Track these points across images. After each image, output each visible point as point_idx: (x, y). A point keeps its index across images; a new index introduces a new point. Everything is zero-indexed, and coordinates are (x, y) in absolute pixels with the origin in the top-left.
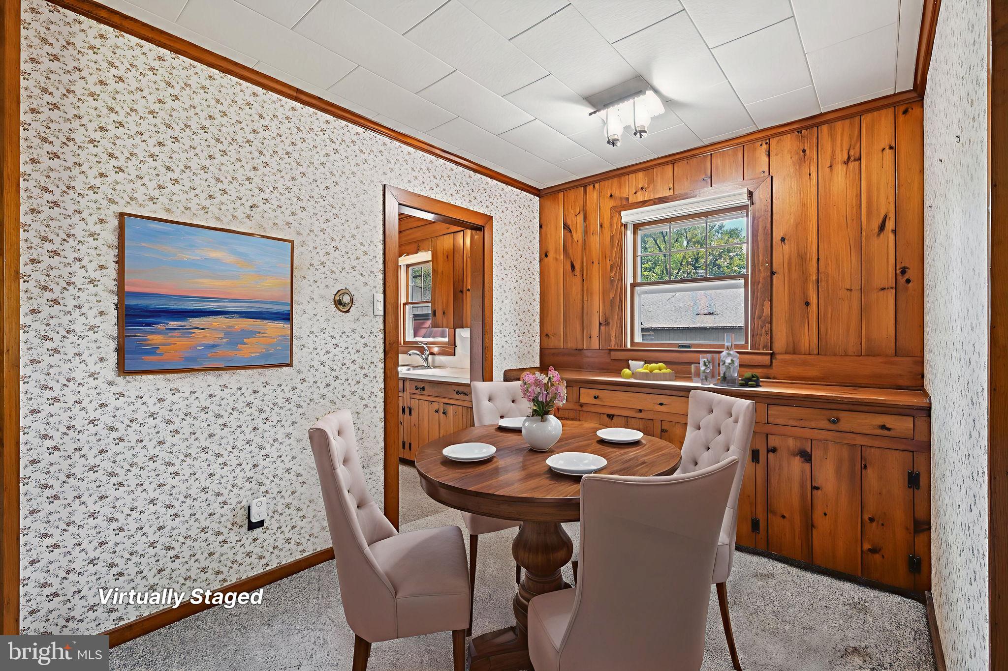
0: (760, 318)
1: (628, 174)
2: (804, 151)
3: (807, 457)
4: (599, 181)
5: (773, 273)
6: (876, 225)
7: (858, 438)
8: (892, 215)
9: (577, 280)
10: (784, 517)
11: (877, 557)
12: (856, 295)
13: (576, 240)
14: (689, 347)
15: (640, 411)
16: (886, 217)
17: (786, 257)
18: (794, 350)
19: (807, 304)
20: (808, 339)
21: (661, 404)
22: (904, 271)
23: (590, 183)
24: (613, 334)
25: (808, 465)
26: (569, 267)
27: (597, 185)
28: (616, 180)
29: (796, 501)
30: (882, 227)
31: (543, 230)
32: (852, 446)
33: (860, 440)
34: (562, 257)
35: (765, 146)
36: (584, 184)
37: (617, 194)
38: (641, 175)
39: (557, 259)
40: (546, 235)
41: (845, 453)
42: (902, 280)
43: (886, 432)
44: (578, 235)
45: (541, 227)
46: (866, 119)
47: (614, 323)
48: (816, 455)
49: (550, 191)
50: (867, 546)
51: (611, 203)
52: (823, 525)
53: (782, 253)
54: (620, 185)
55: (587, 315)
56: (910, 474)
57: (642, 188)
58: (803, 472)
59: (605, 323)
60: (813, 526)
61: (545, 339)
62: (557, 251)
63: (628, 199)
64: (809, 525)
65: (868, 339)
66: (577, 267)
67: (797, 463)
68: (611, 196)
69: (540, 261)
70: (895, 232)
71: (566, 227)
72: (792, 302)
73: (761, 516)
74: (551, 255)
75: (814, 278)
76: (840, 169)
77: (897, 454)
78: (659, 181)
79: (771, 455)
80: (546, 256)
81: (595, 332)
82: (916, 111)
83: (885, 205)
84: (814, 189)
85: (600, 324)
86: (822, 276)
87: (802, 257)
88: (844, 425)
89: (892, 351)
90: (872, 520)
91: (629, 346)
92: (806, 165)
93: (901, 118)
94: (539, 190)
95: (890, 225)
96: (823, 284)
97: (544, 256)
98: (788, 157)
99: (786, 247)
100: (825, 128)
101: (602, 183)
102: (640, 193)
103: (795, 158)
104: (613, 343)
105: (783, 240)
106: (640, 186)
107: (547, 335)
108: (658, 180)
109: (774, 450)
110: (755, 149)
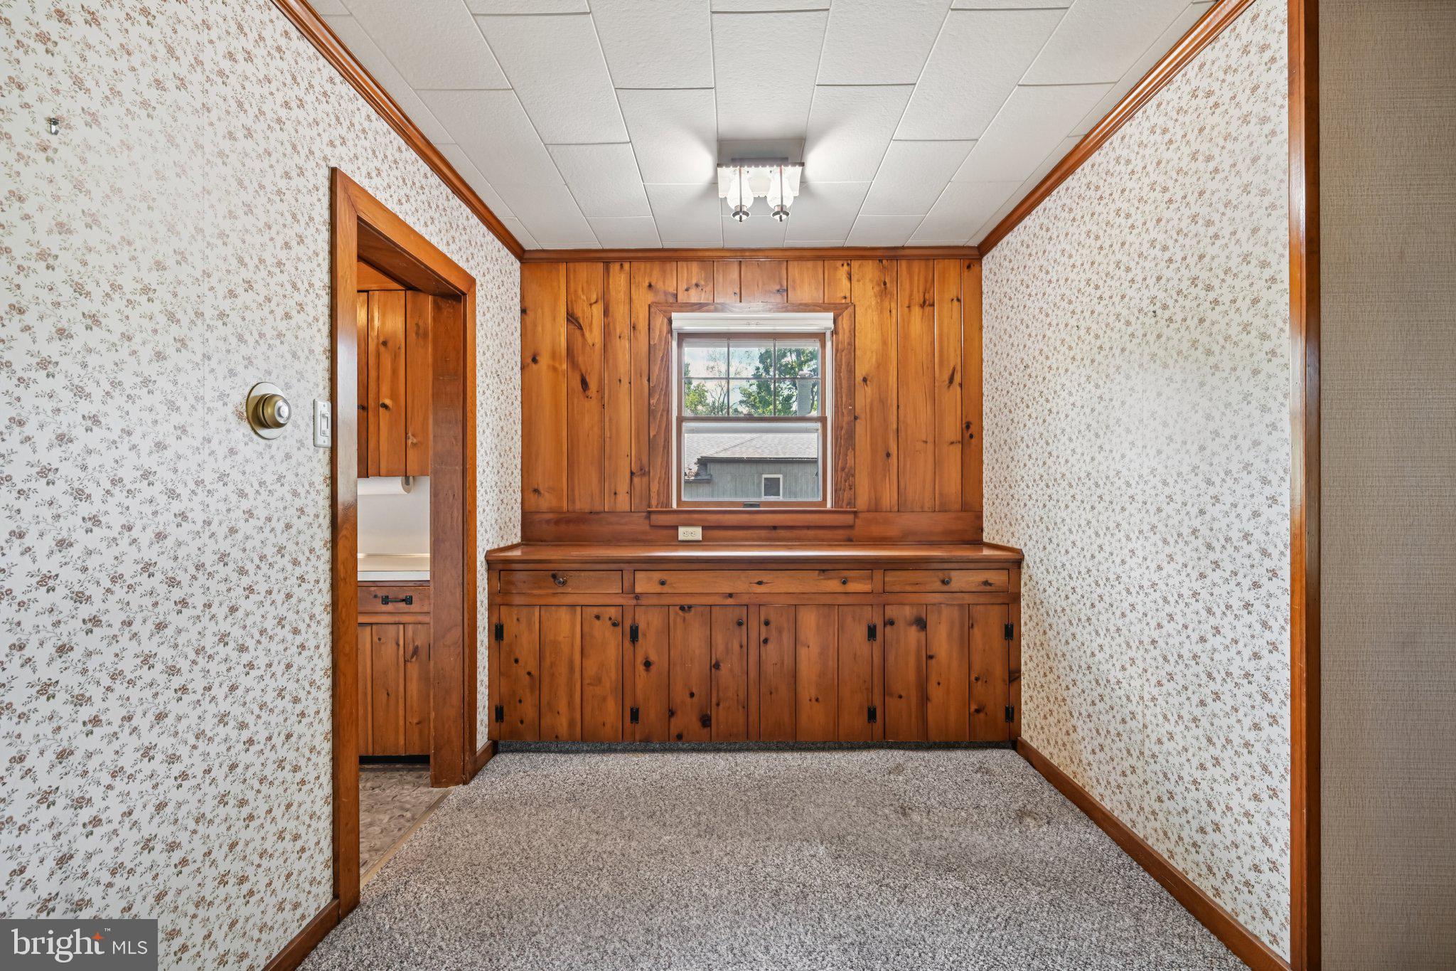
0: (843, 469)
1: (677, 260)
2: (885, 284)
3: (921, 624)
4: (630, 260)
5: (856, 418)
6: (946, 377)
7: (966, 596)
8: (959, 368)
9: (593, 405)
10: (900, 697)
11: (982, 715)
12: (930, 446)
13: (590, 342)
14: (758, 505)
15: (731, 595)
16: (954, 369)
17: (868, 400)
18: (875, 508)
19: (888, 455)
20: (889, 497)
21: (760, 583)
22: (968, 427)
23: (616, 260)
24: (655, 487)
25: (923, 634)
26: (576, 383)
27: (627, 266)
28: (657, 265)
29: (912, 676)
30: (951, 380)
31: (529, 319)
32: (961, 606)
33: (968, 599)
34: (565, 366)
35: (846, 267)
36: (606, 259)
37: (659, 285)
38: (695, 267)
39: (555, 369)
40: (535, 325)
41: (956, 613)
42: (967, 435)
43: (988, 588)
44: (594, 335)
45: (523, 311)
46: (939, 266)
47: (656, 473)
48: (931, 621)
49: (544, 255)
50: (973, 707)
51: (650, 298)
52: (936, 693)
53: (864, 397)
54: (664, 272)
55: (610, 458)
56: (1006, 627)
57: (697, 285)
58: (919, 641)
59: (640, 471)
60: (928, 699)
61: (532, 498)
62: (554, 355)
63: (676, 296)
64: (924, 698)
65: (941, 494)
66: (593, 385)
67: (913, 632)
68: (650, 286)
69: (522, 368)
70: (961, 385)
71: (572, 318)
72: (874, 451)
73: (877, 702)
74: (544, 361)
75: (895, 426)
76: (916, 311)
77: (996, 607)
78: (721, 280)
79: (888, 628)
80: (535, 360)
81: (623, 487)
82: (975, 268)
83: (954, 359)
84: (894, 327)
85: (632, 474)
86: (902, 427)
87: (883, 401)
88: (955, 585)
89: (958, 506)
90: (977, 679)
91: (675, 506)
92: (887, 300)
93: (966, 273)
94: (524, 251)
95: (957, 378)
96: (902, 434)
97: (529, 360)
98: (869, 286)
99: (868, 390)
100: (904, 264)
101: (635, 264)
102: (693, 291)
103: (877, 289)
104: (654, 502)
105: (865, 380)
106: (694, 281)
107: (536, 491)
108: (719, 278)
109: (892, 623)
110: (836, 269)
